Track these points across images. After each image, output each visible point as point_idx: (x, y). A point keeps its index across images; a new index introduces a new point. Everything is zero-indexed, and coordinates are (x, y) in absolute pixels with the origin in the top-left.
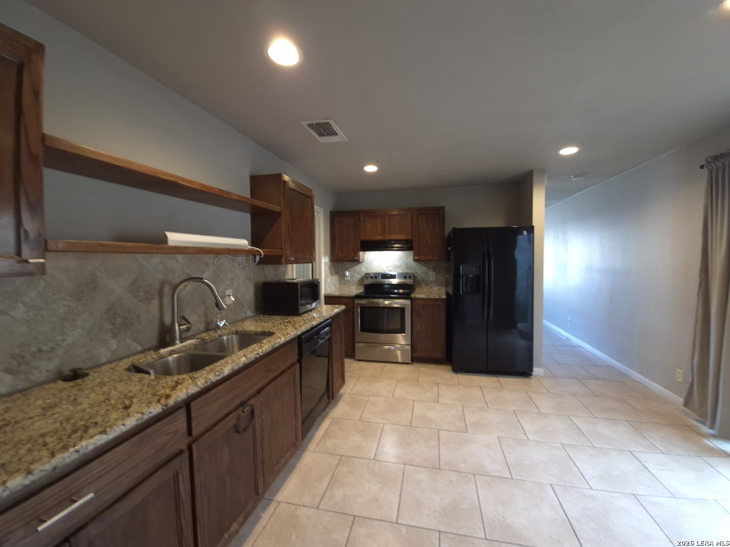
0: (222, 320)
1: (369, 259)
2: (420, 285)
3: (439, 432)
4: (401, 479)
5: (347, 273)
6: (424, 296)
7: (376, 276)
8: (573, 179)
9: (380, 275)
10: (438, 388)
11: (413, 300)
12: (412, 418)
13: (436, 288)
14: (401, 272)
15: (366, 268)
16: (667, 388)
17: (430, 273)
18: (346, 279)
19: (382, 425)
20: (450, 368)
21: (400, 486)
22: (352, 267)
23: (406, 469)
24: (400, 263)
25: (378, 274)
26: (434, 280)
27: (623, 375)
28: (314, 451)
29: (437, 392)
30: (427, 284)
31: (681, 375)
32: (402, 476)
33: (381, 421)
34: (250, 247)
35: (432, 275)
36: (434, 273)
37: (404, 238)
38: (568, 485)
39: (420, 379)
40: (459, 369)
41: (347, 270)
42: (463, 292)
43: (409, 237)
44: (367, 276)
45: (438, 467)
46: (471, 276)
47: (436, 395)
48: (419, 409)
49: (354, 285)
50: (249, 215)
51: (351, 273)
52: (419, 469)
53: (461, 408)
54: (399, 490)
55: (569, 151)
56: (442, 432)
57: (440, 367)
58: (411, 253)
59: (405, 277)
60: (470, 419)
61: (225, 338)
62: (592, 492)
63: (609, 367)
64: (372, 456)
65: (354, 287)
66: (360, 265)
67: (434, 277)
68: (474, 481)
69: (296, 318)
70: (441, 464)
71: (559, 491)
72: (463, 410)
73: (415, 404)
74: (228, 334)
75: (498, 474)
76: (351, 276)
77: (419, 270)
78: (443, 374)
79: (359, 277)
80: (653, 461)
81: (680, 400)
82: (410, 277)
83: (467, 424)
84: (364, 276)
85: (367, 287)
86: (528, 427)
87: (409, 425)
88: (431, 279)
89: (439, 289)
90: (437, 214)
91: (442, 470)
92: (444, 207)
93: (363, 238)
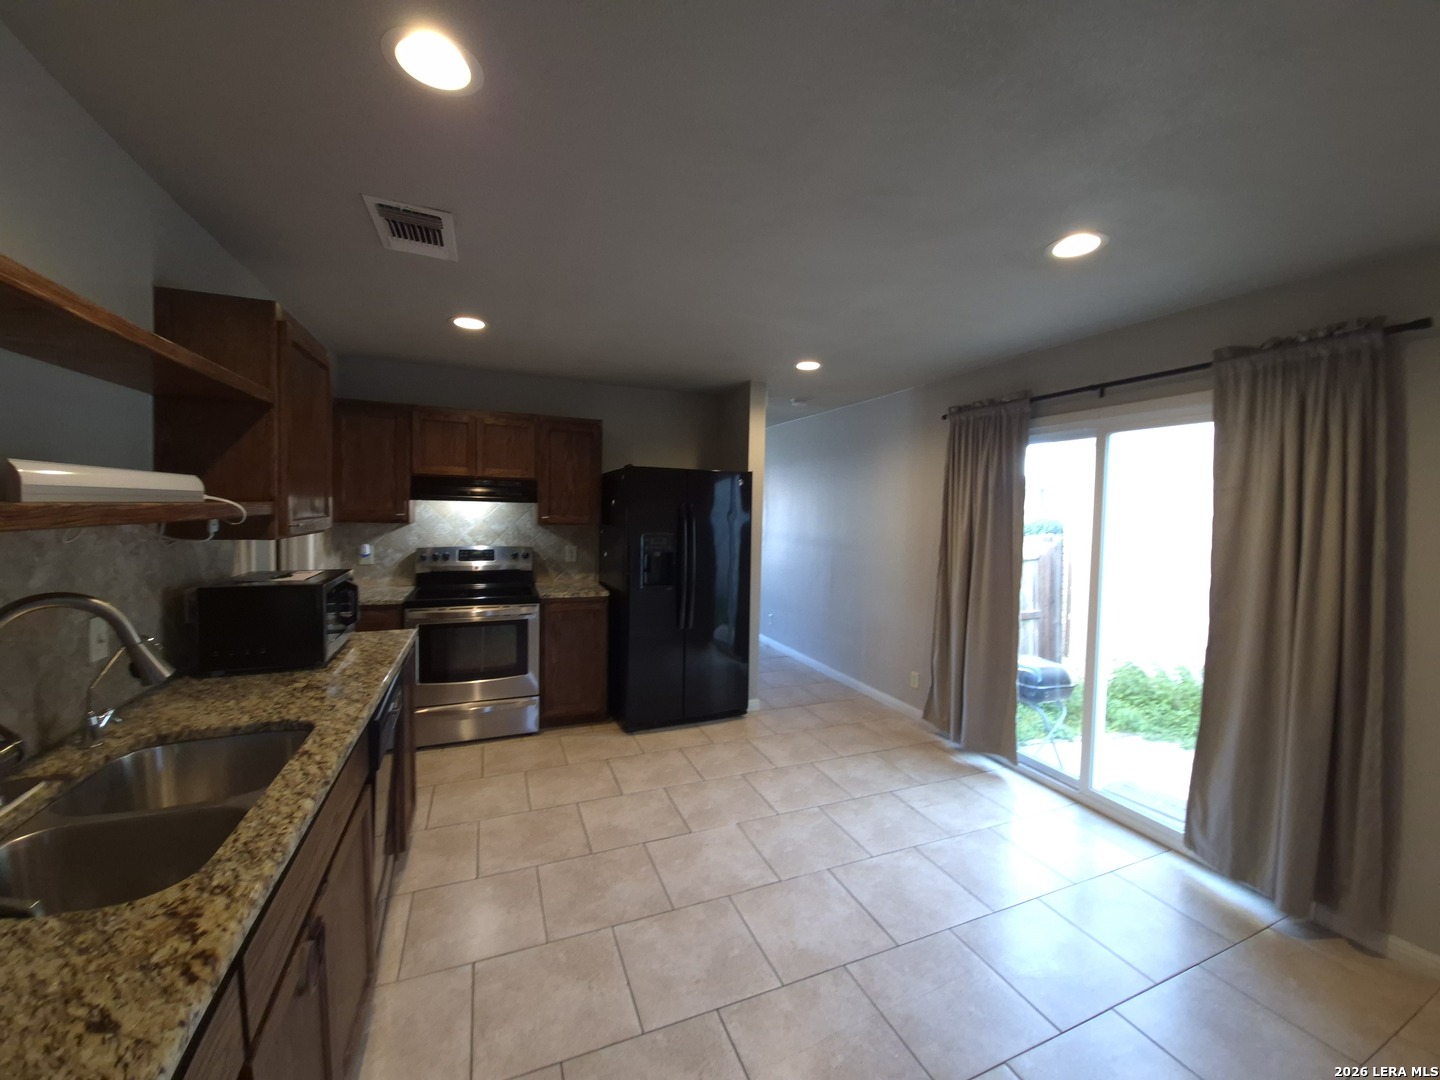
0: (104, 712)
1: (427, 516)
2: (545, 572)
3: (645, 846)
4: (617, 954)
5: (367, 549)
6: (567, 595)
7: (444, 554)
8: (794, 404)
9: (457, 553)
10: (611, 770)
11: (545, 604)
12: (587, 838)
13: (578, 577)
14: (504, 544)
15: (420, 537)
16: (900, 698)
17: (567, 547)
18: (363, 561)
19: (533, 871)
20: (615, 726)
21: (621, 968)
22: (380, 533)
23: (617, 934)
24: (503, 527)
25: (452, 549)
26: (574, 560)
27: (847, 689)
28: (398, 980)
29: (611, 777)
30: (559, 569)
31: (918, 678)
32: (615, 948)
33: (528, 864)
34: (207, 497)
35: (569, 552)
36: (574, 548)
37: (518, 476)
38: (846, 862)
39: (570, 759)
40: (634, 724)
41: (367, 540)
42: (644, 584)
43: (530, 475)
44: (421, 555)
45: (670, 908)
46: (658, 554)
47: (613, 782)
48: (593, 818)
49: (384, 576)
50: (150, 398)
51: (376, 547)
52: (640, 924)
53: (664, 795)
54: (623, 976)
55: (808, 366)
56: (651, 846)
57: (598, 728)
58: (533, 507)
59: (515, 556)
60: (687, 808)
61: (127, 758)
62: (874, 860)
63: (829, 681)
64: (542, 938)
65: (387, 580)
66: (405, 528)
67: (575, 554)
68: (731, 906)
69: (320, 676)
70: (673, 899)
71: (840, 873)
72: (669, 796)
73: (582, 810)
74: (131, 749)
75: (761, 883)
76: (376, 556)
77: (545, 542)
78: (607, 740)
79: (399, 557)
80: (915, 795)
81: (920, 713)
82: (526, 556)
83: (686, 817)
84: (413, 555)
85: (421, 580)
86: (772, 796)
87: (587, 851)
88: (567, 559)
89: (584, 578)
90: (588, 434)
91: (679, 909)
92: (600, 421)
93: (419, 470)
